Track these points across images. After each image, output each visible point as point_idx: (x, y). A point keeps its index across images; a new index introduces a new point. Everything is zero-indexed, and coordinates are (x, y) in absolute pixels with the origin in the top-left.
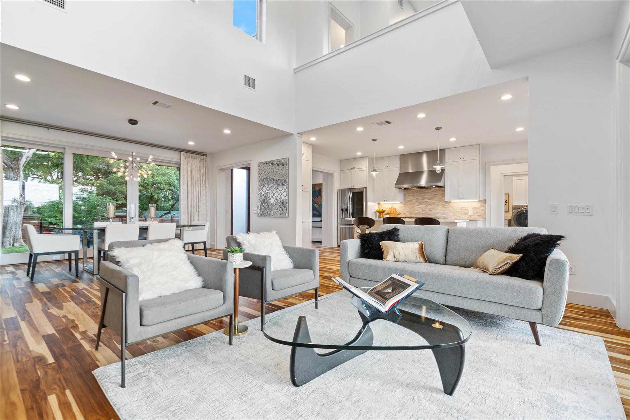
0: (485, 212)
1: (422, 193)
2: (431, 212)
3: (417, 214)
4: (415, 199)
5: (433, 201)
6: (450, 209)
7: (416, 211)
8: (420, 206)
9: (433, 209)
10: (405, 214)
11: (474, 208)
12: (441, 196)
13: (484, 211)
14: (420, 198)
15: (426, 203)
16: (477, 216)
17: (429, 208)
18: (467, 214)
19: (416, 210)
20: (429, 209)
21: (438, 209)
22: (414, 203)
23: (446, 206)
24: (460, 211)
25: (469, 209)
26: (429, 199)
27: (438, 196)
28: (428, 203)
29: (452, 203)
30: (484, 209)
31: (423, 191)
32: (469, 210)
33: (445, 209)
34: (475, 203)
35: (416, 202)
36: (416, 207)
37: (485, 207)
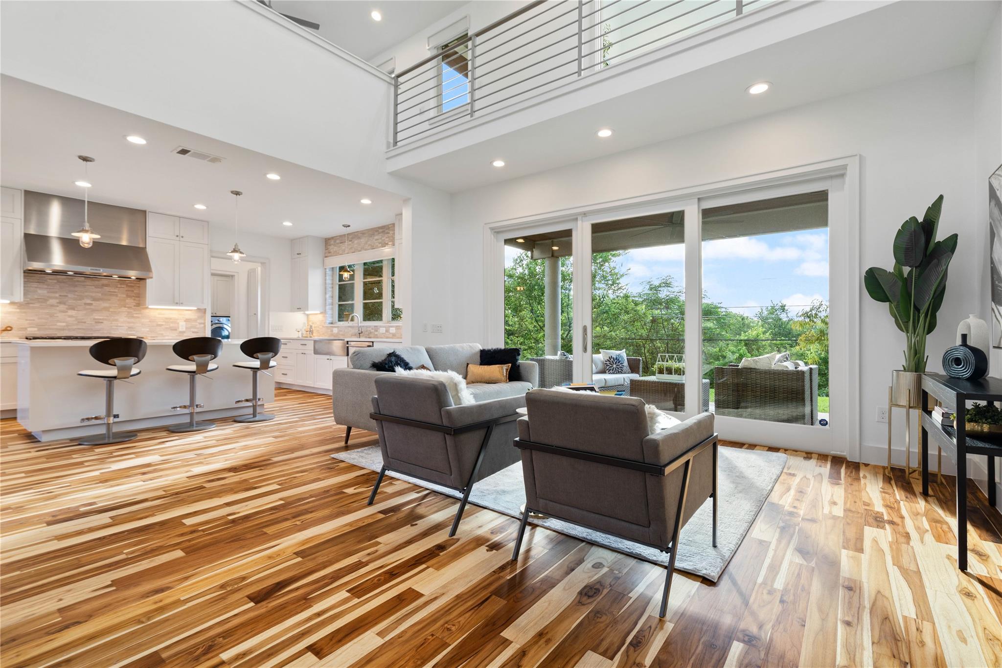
0: (205, 326)
1: (76, 286)
2: (99, 326)
3: (63, 330)
4: (56, 298)
5: (106, 305)
6: (143, 320)
7: (59, 324)
8: (71, 312)
9: (106, 319)
10: (26, 329)
11: (187, 320)
12: (125, 296)
13: (202, 325)
14: (70, 295)
15: (88, 307)
16: (193, 332)
17: (96, 317)
18: (176, 330)
19: (58, 321)
20: (94, 319)
21: (117, 320)
22: (52, 306)
23: (135, 315)
24: (162, 325)
25: (178, 321)
26: (95, 299)
27: (117, 296)
28: (92, 307)
29: (147, 311)
30: (203, 321)
31: (78, 281)
32: (178, 324)
33: (133, 320)
34: (189, 312)
35: (60, 303)
36: (61, 316)
37: (205, 320)
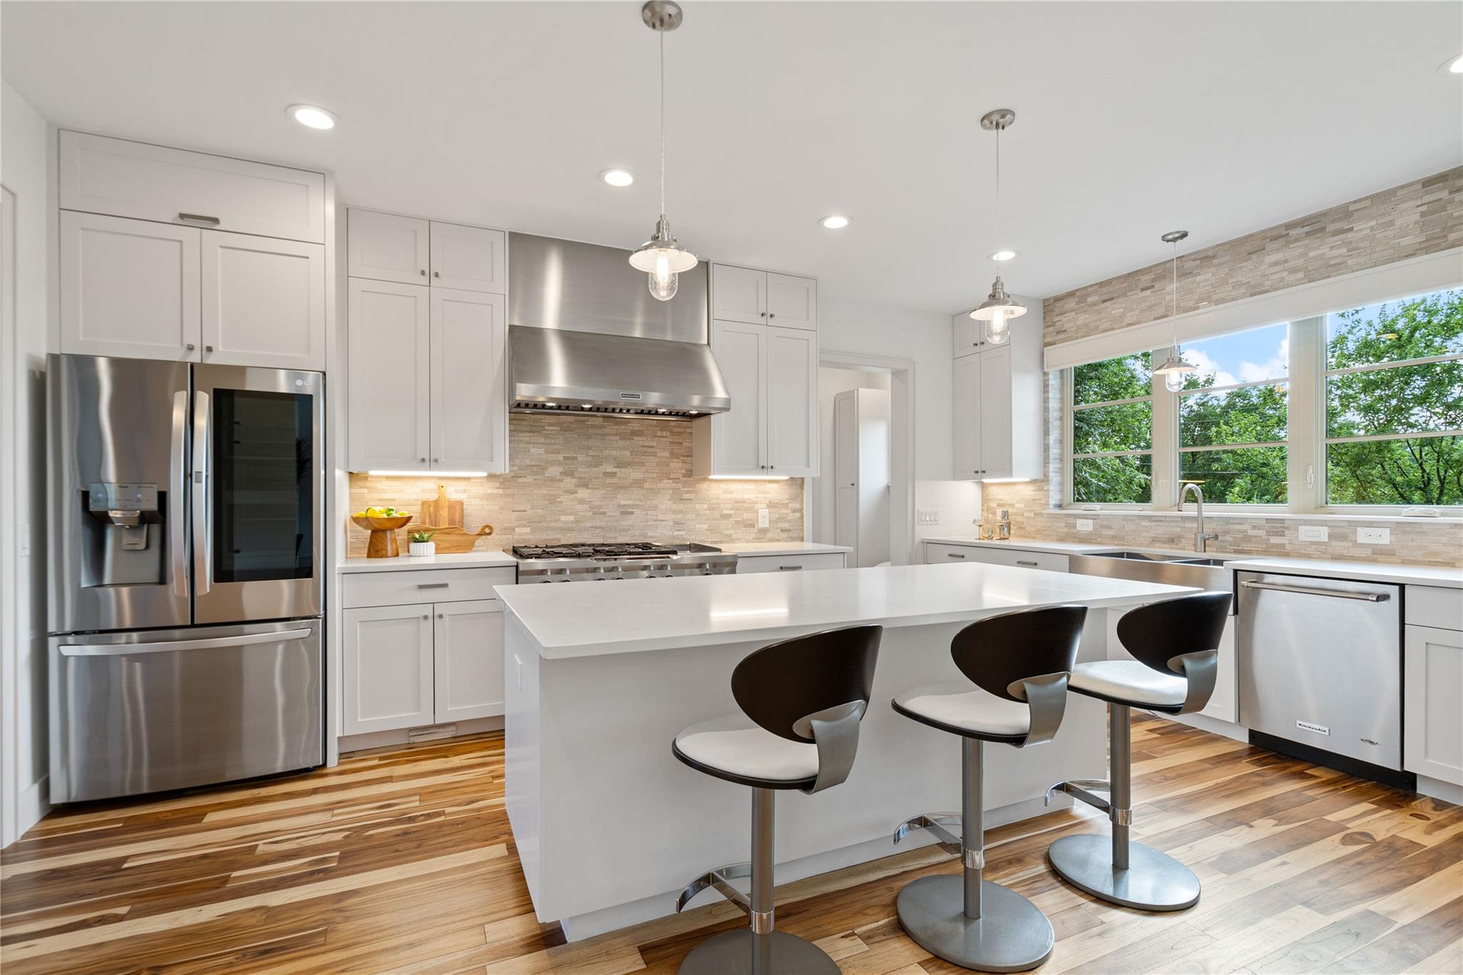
0: (802, 517)
1: (589, 437)
2: (630, 521)
3: (572, 530)
4: (559, 463)
5: (637, 474)
6: (698, 507)
7: (563, 518)
8: (583, 493)
9: (637, 506)
10: (513, 529)
11: (771, 505)
12: (667, 454)
13: (798, 515)
14: (581, 457)
15: (609, 480)
16: (782, 531)
17: (623, 502)
18: (752, 526)
19: (563, 512)
20: (620, 506)
21: (655, 508)
22: (552, 480)
23: (685, 496)
24: (730, 515)
25: (757, 506)
26: (621, 465)
27: (654, 454)
28: (615, 480)
29: (705, 485)
30: (798, 506)
31: (593, 426)
32: (757, 512)
33: (681, 506)
34: (775, 486)
35: (565, 473)
36: (566, 499)
37: (802, 501)
